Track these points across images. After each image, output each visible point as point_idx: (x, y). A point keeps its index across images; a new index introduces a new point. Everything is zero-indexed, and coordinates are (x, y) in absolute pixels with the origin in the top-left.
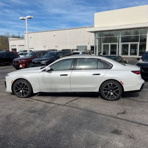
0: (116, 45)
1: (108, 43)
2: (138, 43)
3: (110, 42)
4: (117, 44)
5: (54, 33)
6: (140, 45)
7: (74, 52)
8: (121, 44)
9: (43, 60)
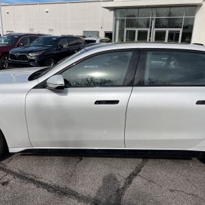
0: (147, 32)
1: (135, 27)
2: (181, 30)
3: (137, 27)
4: (149, 30)
5: (47, 8)
6: (183, 33)
7: (86, 39)
8: (154, 30)
9: (31, 52)
